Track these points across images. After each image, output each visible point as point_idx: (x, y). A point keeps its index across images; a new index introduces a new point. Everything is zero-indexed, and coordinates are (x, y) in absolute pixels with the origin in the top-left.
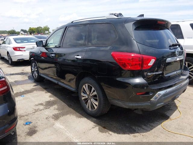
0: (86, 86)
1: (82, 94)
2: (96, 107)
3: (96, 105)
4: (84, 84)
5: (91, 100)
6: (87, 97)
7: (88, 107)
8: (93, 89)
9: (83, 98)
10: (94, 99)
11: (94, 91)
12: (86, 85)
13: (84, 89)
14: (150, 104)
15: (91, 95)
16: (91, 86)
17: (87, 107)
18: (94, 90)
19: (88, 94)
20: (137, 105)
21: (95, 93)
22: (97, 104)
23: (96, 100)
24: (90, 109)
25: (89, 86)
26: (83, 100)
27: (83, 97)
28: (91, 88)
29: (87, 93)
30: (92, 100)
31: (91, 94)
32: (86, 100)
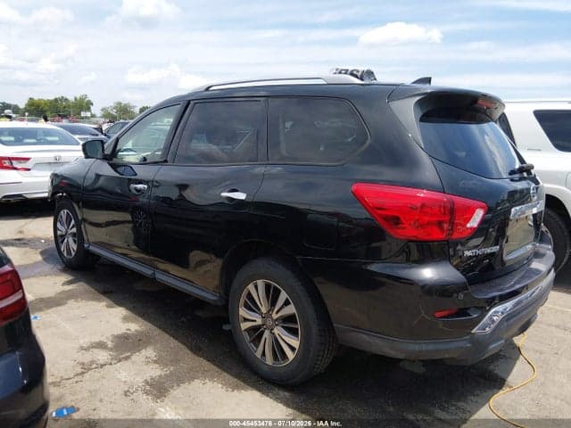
0: (256, 287)
1: (243, 312)
2: (291, 355)
3: (293, 349)
4: (252, 279)
5: (276, 331)
6: (259, 321)
7: (264, 354)
8: (283, 296)
9: (244, 326)
10: (283, 327)
11: (287, 303)
12: (260, 283)
13: (249, 296)
14: (469, 345)
15: (275, 316)
16: (275, 287)
17: (258, 354)
18: (287, 300)
19: (264, 310)
20: (431, 347)
21: (291, 309)
22: (295, 343)
23: (294, 332)
24: (269, 360)
25: (268, 287)
26: (246, 330)
27: (246, 320)
28: (277, 293)
29: (259, 309)
30: (278, 331)
31: (277, 312)
32: (257, 333)
